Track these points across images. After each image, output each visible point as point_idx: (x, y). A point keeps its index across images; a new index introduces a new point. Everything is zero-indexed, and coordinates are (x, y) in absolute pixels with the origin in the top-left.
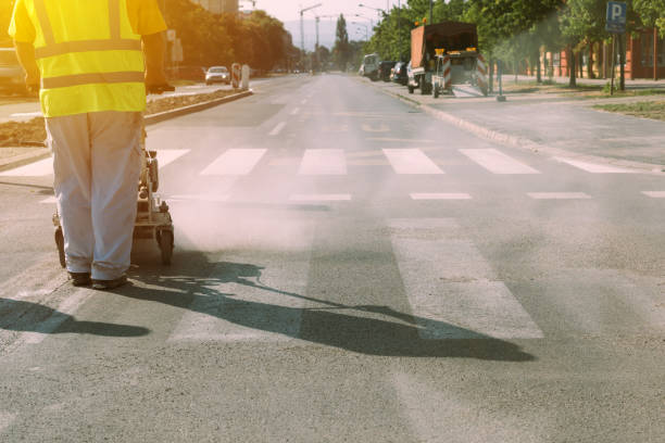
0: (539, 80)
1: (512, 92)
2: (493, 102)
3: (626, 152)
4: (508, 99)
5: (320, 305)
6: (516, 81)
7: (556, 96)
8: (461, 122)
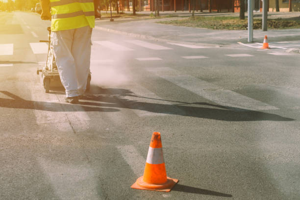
0: (118, 13)
1: (107, 18)
2: (108, 22)
3: (200, 39)
4: (115, 20)
5: (178, 103)
6: (107, 13)
7: (130, 19)
8: (108, 30)
